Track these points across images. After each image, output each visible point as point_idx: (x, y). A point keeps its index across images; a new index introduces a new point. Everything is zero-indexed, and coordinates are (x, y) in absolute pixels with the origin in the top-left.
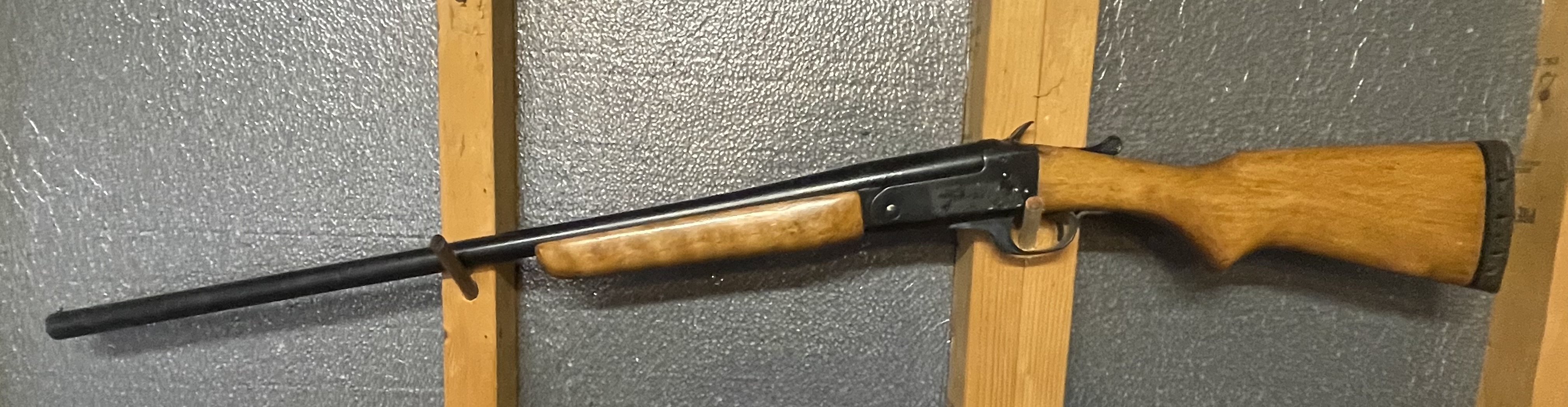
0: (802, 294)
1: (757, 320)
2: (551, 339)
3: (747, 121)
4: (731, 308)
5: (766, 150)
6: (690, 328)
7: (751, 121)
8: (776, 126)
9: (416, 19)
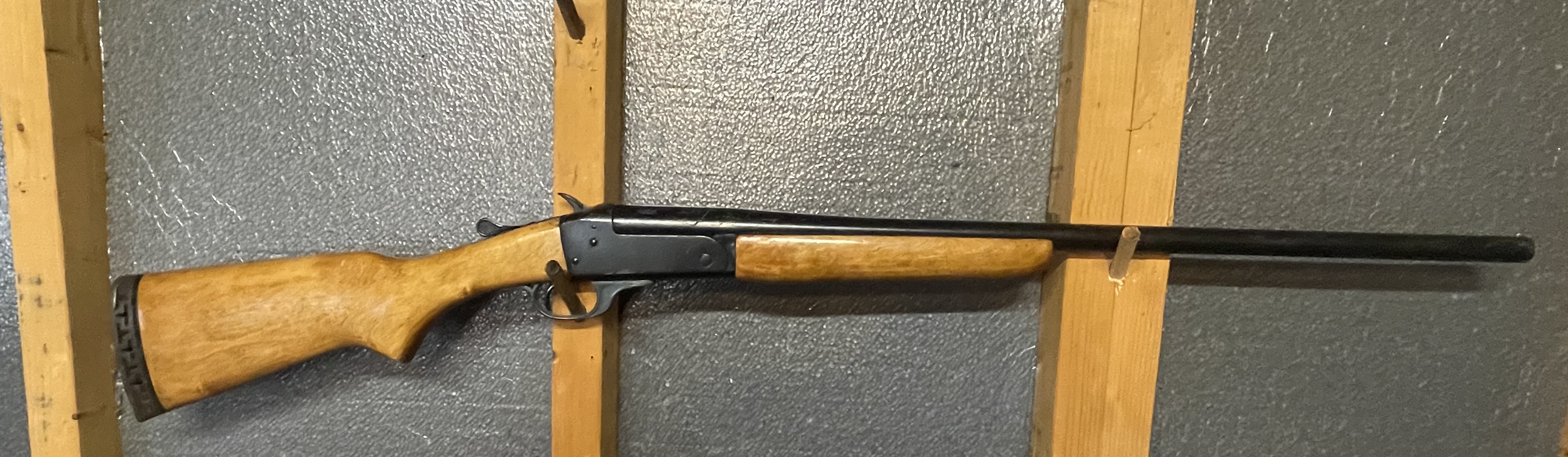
0: (891, 320)
1: (847, 344)
2: (651, 360)
3: (841, 154)
4: (823, 333)
5: (859, 181)
6: (783, 351)
7: (845, 154)
8: (869, 158)
9: (531, 57)
